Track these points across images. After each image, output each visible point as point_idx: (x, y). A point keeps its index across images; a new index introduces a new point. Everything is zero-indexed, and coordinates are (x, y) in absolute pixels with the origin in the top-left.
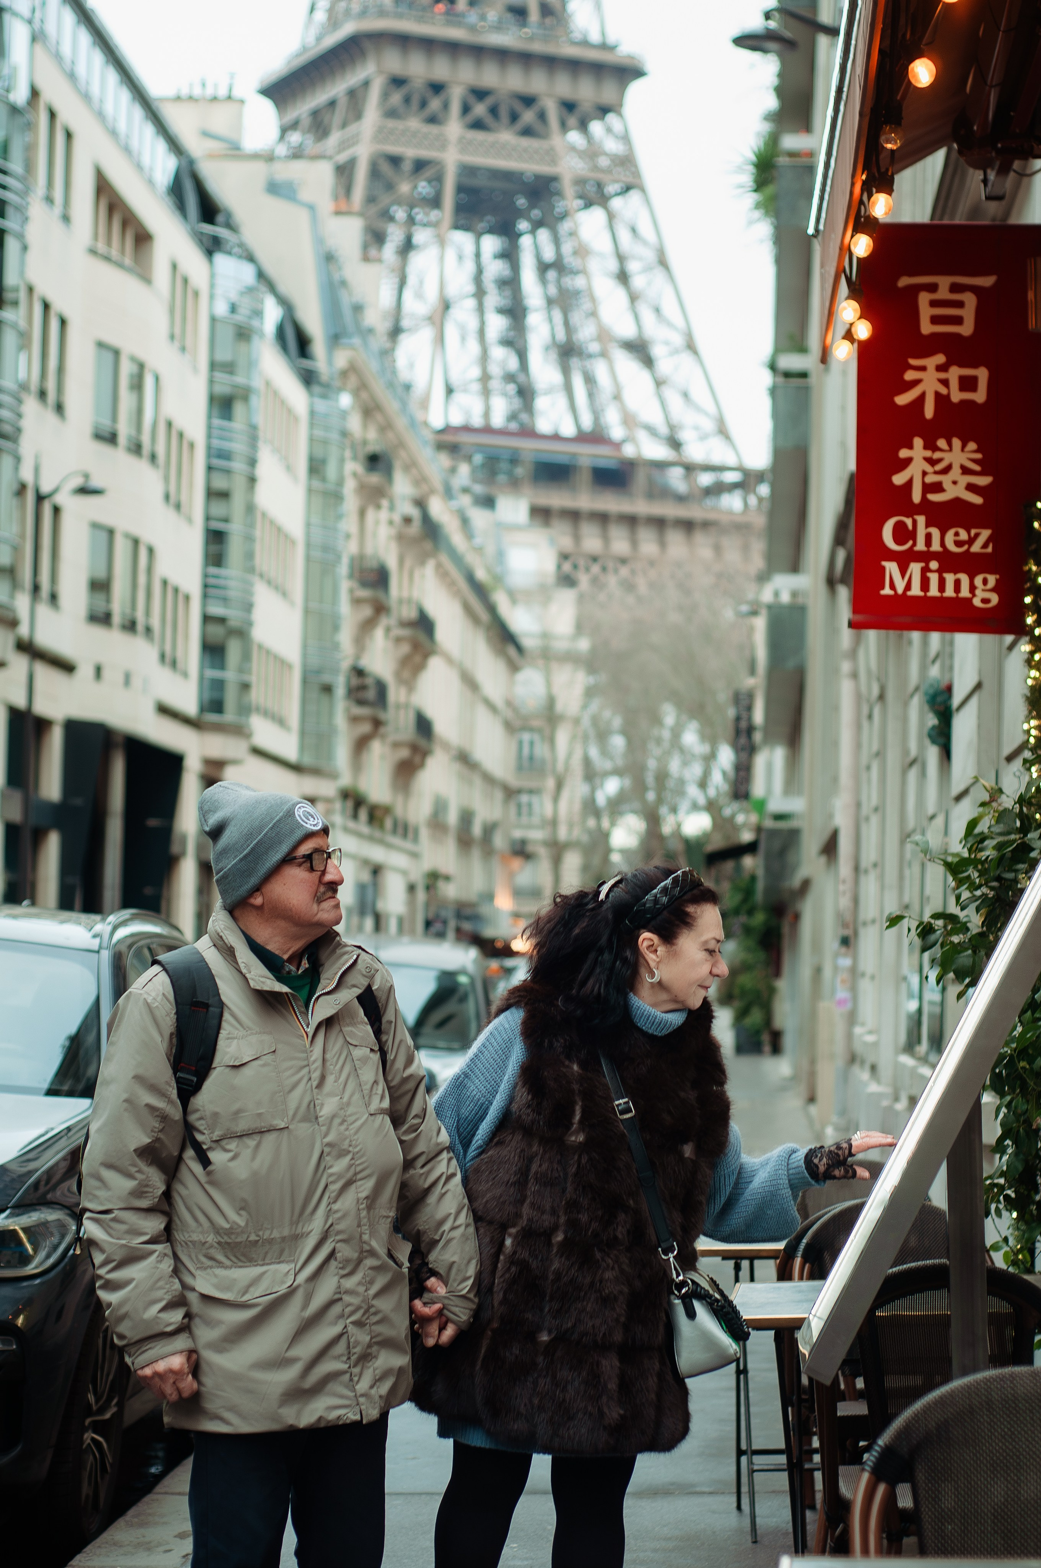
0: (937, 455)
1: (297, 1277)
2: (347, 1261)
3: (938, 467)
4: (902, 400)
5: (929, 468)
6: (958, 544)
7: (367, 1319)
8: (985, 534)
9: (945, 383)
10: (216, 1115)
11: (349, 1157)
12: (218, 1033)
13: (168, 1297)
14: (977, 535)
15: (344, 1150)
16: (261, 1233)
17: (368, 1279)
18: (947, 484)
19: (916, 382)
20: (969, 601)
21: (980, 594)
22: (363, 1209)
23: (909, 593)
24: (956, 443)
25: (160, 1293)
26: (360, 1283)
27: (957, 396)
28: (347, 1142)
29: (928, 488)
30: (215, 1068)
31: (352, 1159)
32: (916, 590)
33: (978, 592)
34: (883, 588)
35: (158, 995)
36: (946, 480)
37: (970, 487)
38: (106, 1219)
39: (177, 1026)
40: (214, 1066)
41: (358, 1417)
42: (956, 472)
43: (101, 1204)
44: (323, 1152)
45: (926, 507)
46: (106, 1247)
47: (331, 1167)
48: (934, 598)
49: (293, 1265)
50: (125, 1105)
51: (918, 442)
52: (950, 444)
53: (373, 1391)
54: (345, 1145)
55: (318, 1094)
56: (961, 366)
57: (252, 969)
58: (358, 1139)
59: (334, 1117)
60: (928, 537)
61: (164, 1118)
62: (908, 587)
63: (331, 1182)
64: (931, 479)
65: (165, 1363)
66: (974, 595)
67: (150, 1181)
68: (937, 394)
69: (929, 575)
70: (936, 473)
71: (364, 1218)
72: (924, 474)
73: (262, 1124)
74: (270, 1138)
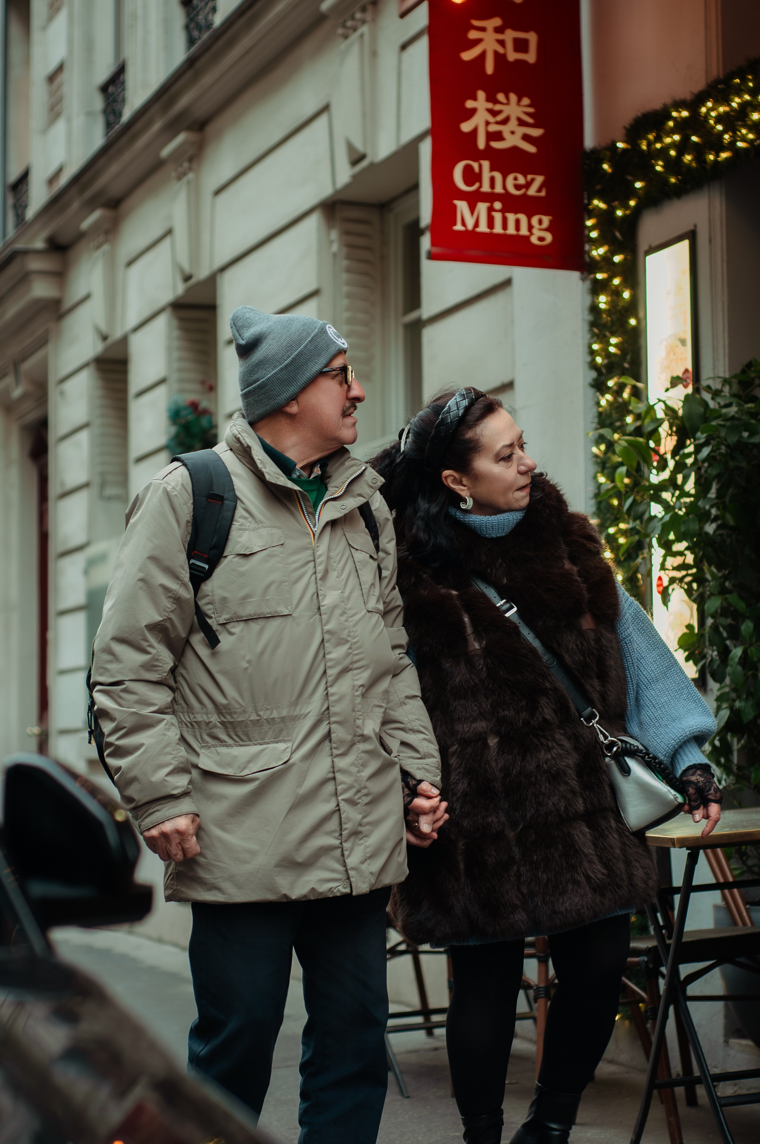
0: (498, 107)
1: (293, 756)
2: (342, 742)
3: (500, 118)
4: (467, 56)
5: (491, 119)
6: (518, 187)
7: (359, 798)
8: (539, 179)
9: (502, 43)
10: (224, 600)
11: (347, 646)
12: (231, 524)
13: (175, 763)
14: (533, 180)
15: (342, 639)
16: (261, 713)
17: (361, 761)
18: (506, 134)
19: (478, 41)
20: (527, 238)
21: (537, 233)
22: (358, 696)
23: (478, 230)
24: (513, 97)
25: (168, 758)
26: (353, 764)
27: (512, 56)
28: (346, 632)
29: (492, 136)
30: (226, 557)
31: (350, 648)
32: (483, 228)
33: (535, 231)
34: (455, 224)
35: (177, 485)
36: (505, 129)
37: (526, 138)
38: (116, 689)
39: (193, 516)
40: (225, 554)
41: (348, 890)
42: (513, 124)
43: (112, 676)
44: (323, 640)
45: (489, 153)
46: (117, 715)
47: (329, 653)
48: (498, 235)
49: (290, 744)
50: (140, 584)
51: (481, 95)
52: (507, 98)
53: (364, 867)
54: (344, 634)
55: (321, 586)
56: (515, 29)
57: (267, 466)
58: (356, 631)
59: (335, 607)
60: (492, 180)
61: (177, 600)
62: (477, 225)
63: (330, 667)
64: (493, 128)
65: (171, 824)
66: (532, 234)
67: (160, 656)
68: (496, 53)
69: (495, 214)
70: (498, 123)
71: (359, 704)
72: (487, 123)
73: (266, 610)
74: (275, 623)
